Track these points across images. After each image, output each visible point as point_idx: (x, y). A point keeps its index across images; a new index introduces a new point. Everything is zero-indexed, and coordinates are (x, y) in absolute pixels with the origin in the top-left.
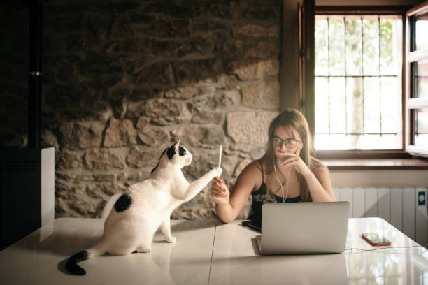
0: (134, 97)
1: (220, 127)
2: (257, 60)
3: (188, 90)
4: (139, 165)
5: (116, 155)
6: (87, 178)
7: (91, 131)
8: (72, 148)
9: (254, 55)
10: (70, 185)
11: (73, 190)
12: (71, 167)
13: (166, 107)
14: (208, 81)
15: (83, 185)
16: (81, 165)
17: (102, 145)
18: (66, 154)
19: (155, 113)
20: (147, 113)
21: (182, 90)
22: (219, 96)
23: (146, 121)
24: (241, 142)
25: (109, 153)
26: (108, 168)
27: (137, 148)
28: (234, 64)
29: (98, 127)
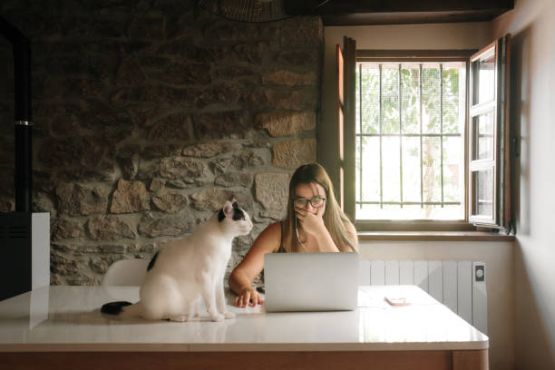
0: (147, 155)
1: (248, 190)
2: (291, 112)
3: (210, 147)
4: (153, 235)
5: (125, 222)
6: (90, 250)
7: (94, 194)
8: (71, 213)
9: (287, 107)
10: (69, 258)
11: (74, 264)
12: (70, 237)
13: (184, 167)
14: (234, 136)
15: (86, 258)
16: (83, 234)
17: (109, 211)
18: (64, 221)
19: (171, 173)
20: (163, 174)
21: (202, 147)
22: (246, 154)
23: (161, 183)
24: (271, 209)
25: (118, 221)
26: (116, 237)
27: (151, 214)
28: (264, 116)
29: (103, 190)
